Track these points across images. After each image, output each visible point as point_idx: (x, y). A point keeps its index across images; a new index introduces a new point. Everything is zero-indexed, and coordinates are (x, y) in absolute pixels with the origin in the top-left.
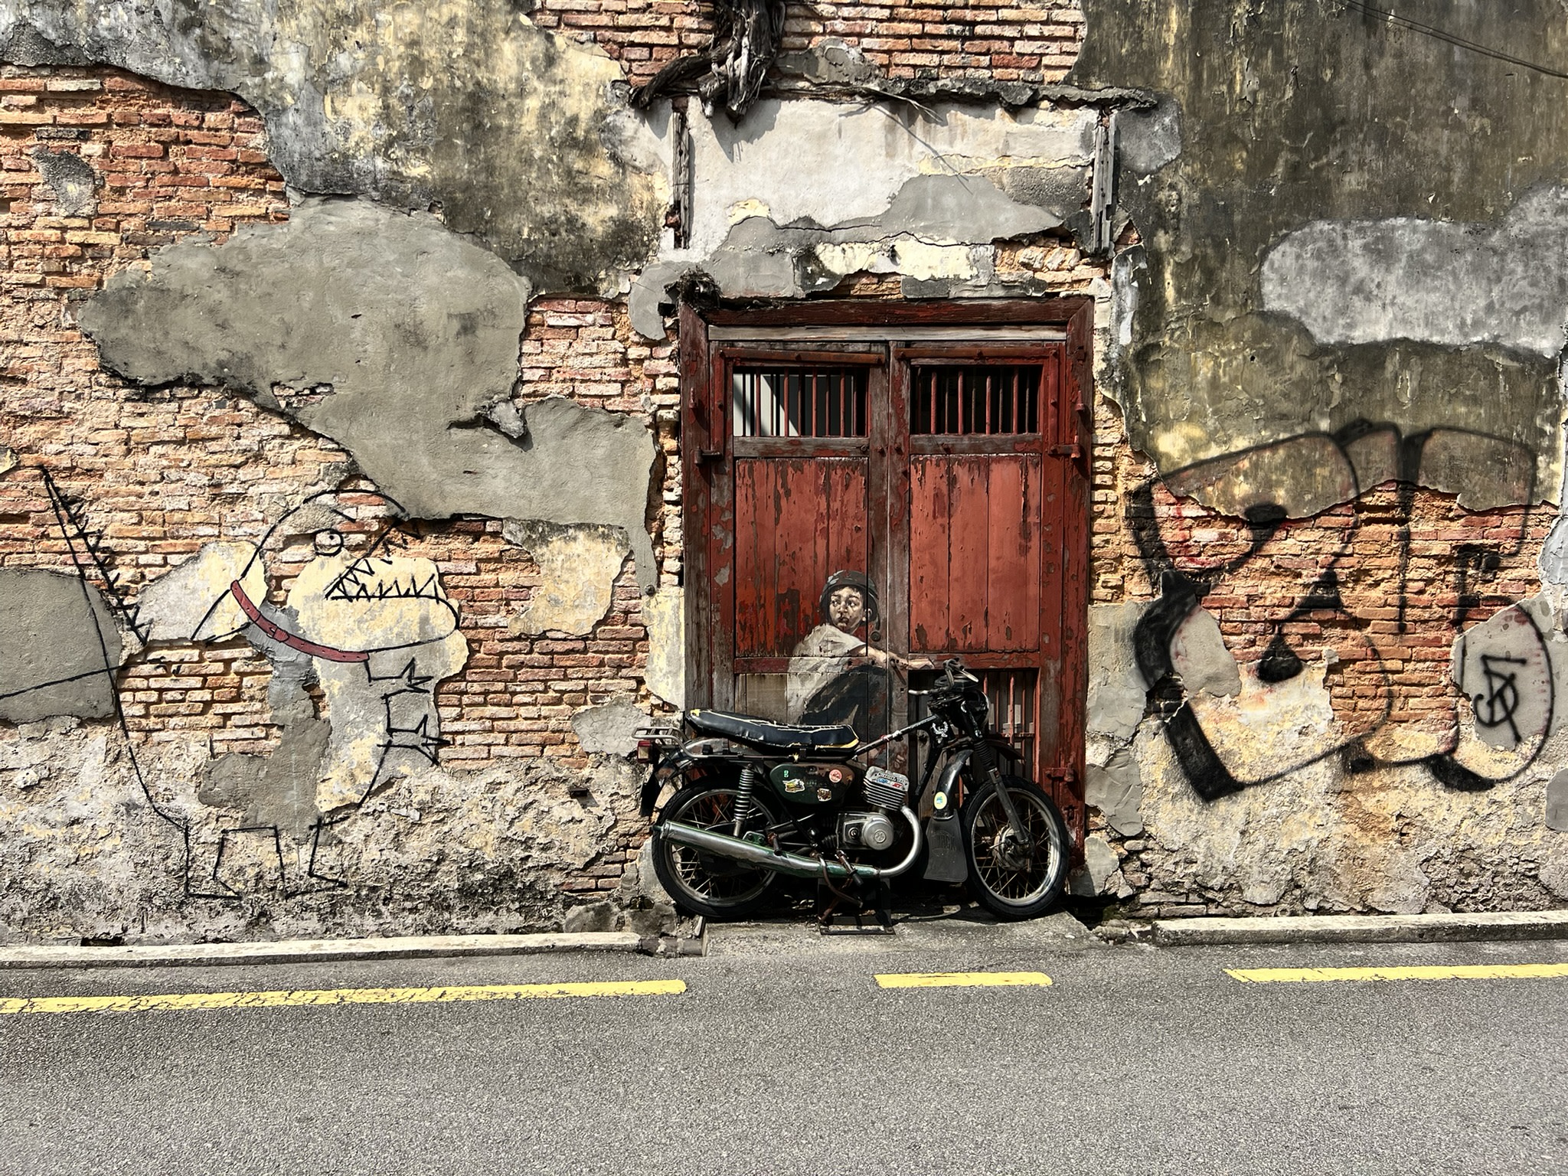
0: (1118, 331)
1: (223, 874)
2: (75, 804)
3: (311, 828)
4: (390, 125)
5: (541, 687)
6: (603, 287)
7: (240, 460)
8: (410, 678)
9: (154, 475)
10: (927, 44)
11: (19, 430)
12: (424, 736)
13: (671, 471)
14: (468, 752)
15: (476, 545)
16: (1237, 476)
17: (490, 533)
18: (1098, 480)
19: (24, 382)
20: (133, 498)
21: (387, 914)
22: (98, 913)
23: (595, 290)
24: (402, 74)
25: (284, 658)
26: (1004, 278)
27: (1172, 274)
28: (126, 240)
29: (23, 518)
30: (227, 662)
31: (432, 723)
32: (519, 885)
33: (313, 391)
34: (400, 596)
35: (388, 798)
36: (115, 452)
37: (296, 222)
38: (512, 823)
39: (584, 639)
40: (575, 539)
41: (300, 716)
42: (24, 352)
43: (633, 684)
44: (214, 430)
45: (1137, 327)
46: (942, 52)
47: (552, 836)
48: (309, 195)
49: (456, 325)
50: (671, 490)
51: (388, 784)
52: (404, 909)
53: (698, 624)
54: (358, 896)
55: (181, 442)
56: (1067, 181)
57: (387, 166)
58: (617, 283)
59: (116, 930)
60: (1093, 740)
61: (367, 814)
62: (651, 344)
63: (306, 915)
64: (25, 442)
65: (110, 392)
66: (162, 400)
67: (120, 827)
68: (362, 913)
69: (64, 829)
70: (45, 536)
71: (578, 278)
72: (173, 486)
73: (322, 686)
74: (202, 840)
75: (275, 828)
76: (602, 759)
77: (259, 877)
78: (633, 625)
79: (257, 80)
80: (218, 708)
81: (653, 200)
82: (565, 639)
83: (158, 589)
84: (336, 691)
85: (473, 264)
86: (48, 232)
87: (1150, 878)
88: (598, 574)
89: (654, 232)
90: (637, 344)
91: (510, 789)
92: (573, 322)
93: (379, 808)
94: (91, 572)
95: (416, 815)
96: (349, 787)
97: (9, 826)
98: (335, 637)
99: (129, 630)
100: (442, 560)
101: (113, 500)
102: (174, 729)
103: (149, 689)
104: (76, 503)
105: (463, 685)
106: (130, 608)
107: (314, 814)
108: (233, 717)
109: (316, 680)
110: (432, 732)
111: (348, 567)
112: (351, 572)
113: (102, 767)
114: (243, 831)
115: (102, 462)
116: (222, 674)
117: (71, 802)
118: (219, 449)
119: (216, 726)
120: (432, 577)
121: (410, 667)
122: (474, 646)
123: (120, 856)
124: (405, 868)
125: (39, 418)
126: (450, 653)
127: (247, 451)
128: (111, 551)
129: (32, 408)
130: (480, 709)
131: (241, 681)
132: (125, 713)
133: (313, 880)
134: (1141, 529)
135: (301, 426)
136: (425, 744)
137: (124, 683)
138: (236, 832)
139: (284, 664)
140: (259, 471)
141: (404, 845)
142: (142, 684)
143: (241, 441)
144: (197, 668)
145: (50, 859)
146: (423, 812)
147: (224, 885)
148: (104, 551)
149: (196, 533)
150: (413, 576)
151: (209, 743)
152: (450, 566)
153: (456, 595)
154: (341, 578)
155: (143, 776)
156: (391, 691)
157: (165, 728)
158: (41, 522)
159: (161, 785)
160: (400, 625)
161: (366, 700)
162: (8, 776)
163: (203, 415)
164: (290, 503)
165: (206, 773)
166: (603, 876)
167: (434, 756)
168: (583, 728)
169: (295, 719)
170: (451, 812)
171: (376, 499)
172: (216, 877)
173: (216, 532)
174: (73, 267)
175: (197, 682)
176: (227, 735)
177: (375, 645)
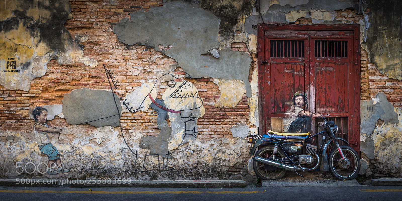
1: (145, 166)
2: (110, 147)
3: (167, 155)
5: (223, 120)
6: (238, 21)
7: (150, 63)
8: (191, 117)
9: (130, 67)
11: (99, 56)
12: (194, 132)
13: (255, 66)
14: (204, 137)
15: (207, 84)
16: (397, 69)
17: (210, 82)
18: (362, 69)
19: (100, 45)
20: (125, 73)
21: (185, 176)
22: (115, 174)
26: (338, 19)
27: (379, 19)
28: (125, 11)
29: (99, 77)
30: (147, 113)
31: (196, 129)
32: (218, 170)
33: (169, 47)
34: (189, 97)
35: (185, 147)
36: (121, 61)
37: (164, 6)
38: (216, 155)
39: (233, 108)
40: (231, 83)
41: (165, 127)
42: (101, 38)
43: (246, 120)
44: (145, 56)
45: (371, 32)
49: (203, 30)
51: (185, 144)
53: (262, 105)
54: (178, 172)
55: (136, 59)
58: (242, 20)
60: (362, 135)
61: (181, 151)
63: (166, 176)
64: (100, 59)
65: (120, 47)
66: (132, 49)
67: (121, 153)
68: (179, 176)
69: (108, 154)
70: (104, 82)
71: (232, 19)
72: (134, 70)
73: (170, 119)
74: (140, 157)
75: (158, 154)
76: (237, 139)
77: (154, 167)
78: (246, 105)
80: (144, 124)
82: (229, 108)
83: (130, 94)
84: (173, 121)
85: (207, 16)
86: (107, 9)
87: (377, 170)
88: (237, 92)
89: (251, 8)
91: (215, 146)
93: (183, 150)
94: (115, 91)
95: (192, 152)
96: (176, 144)
97: (95, 152)
98: (173, 107)
99: (124, 105)
100: (199, 88)
101: (120, 73)
102: (134, 129)
103: (128, 119)
104: (112, 74)
105: (204, 119)
106: (124, 99)
107: (167, 151)
108: (148, 127)
109: (168, 117)
110: (196, 131)
111: (176, 90)
112: (177, 91)
113: (117, 138)
114: (150, 155)
115: (118, 64)
116: (146, 116)
117: (109, 147)
118: (146, 61)
119: (144, 129)
120: (197, 92)
121: (191, 115)
122: (207, 110)
123: (121, 160)
124: (189, 165)
125: (103, 53)
126: (201, 112)
127: (152, 61)
128: (120, 85)
129: (102, 51)
130: (208, 125)
131: (150, 118)
132: (122, 125)
133: (167, 168)
134: (373, 82)
135: (165, 55)
136: (195, 134)
137: (122, 118)
138: (148, 155)
139: (161, 113)
140: (155, 66)
141: (189, 159)
142: (126, 118)
143: (151, 59)
144: (139, 114)
145: (104, 161)
146: (194, 151)
147: (145, 168)
148: (118, 85)
149: (140, 81)
150: (192, 92)
151: (142, 133)
152: (201, 90)
153: (202, 97)
154: (175, 92)
155: (126, 141)
156: (186, 121)
157: (131, 129)
158: (103, 78)
159: (131, 143)
160: (189, 104)
161: (180, 123)
162: (94, 140)
163: (142, 53)
164: (162, 74)
165: (142, 140)
166: (238, 168)
167: (196, 137)
168: (233, 131)
169: (163, 127)
170: (201, 151)
171: (183, 73)
172: (144, 166)
173: (145, 81)
174: (112, 18)
175: (140, 118)
176: (146, 131)
177: (183, 109)
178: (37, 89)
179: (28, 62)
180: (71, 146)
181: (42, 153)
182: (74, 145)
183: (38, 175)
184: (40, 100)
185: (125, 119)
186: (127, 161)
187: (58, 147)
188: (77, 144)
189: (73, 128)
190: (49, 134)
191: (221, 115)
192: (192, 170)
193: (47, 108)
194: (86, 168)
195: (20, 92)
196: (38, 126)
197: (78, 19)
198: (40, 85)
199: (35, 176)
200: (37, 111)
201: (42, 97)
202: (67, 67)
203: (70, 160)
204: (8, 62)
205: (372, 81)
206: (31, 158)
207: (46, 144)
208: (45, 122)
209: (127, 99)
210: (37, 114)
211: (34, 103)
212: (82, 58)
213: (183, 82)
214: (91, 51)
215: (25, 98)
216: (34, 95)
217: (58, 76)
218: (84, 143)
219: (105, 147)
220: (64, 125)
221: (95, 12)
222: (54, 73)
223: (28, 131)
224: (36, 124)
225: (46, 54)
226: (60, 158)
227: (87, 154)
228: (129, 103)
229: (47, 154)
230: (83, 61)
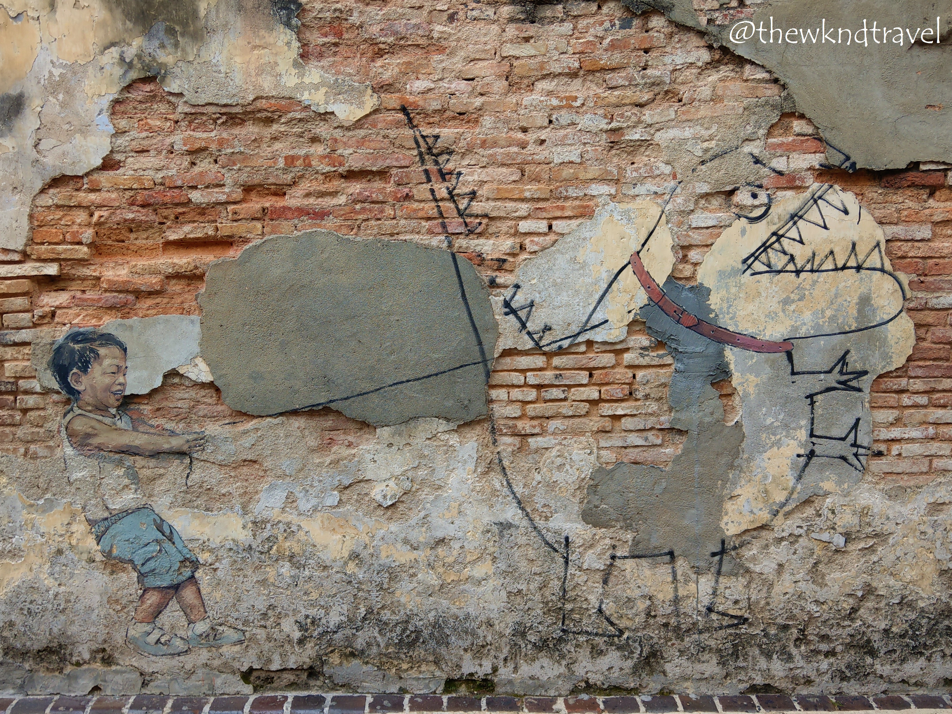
1: (609, 608)
2: (441, 522)
3: (714, 554)
7: (646, 97)
8: (841, 372)
9: (541, 119)
11: (379, 62)
12: (854, 445)
14: (903, 466)
15: (932, 202)
17: (950, 188)
20: (515, 149)
21: (798, 657)
22: (466, 650)
25: (690, 348)
29: (383, 175)
30: (619, 353)
31: (863, 428)
34: (836, 269)
35: (806, 519)
36: (495, 89)
41: (707, 419)
44: (617, 58)
51: (808, 502)
52: (818, 653)
54: (766, 635)
55: (573, 75)
61: (782, 539)
63: (706, 656)
64: (387, 76)
65: (490, 12)
66: (552, 20)
67: (492, 549)
68: (769, 656)
69: (428, 552)
70: (408, 197)
72: (562, 132)
73: (734, 383)
74: (585, 566)
75: (671, 554)
77: (650, 611)
80: (607, 409)
83: (541, 261)
84: (751, 390)
93: (797, 532)
94: (461, 242)
95: (840, 541)
96: (761, 505)
97: (365, 547)
98: (754, 322)
99: (506, 314)
100: (891, 223)
101: (490, 152)
102: (554, 434)
103: (526, 385)
104: (445, 157)
105: (903, 382)
106: (506, 287)
107: (718, 537)
108: (623, 420)
109: (728, 374)
110: (864, 439)
111: (774, 234)
112: (778, 240)
113: (471, 478)
114: (633, 557)
115: (478, 101)
116: (613, 367)
117: (436, 520)
118: (621, 82)
119: (604, 432)
120: (878, 245)
121: (843, 360)
122: (922, 332)
123: (491, 583)
124: (823, 603)
125: (402, 44)
126: (892, 342)
127: (656, 84)
128: (486, 216)
129: (395, 33)
130: (923, 411)
131: (634, 377)
132: (497, 415)
133: (714, 616)
135: (725, 50)
136: (856, 455)
137: (498, 378)
138: (625, 557)
139: (691, 355)
140: (669, 111)
141: (823, 576)
142: (517, 378)
143: (649, 72)
144: (583, 360)
145: (411, 586)
146: (848, 537)
147: (608, 619)
148: (477, 216)
149: (589, 192)
150: (854, 245)
151: (595, 450)
152: (899, 230)
153: (904, 269)
154: (765, 247)
155: (519, 489)
156: (818, 389)
157: (543, 433)
158: (405, 180)
159: (539, 500)
160: (835, 307)
161: (787, 400)
162: (364, 488)
163: (602, 38)
164: (706, 150)
165: (592, 487)
167: (865, 470)
169: (701, 422)
170: (881, 537)
171: (812, 144)
172: (600, 611)
173: (613, 191)
175: (583, 377)
176: (616, 441)
177: (803, 332)
178: (68, 237)
179: (14, 92)
180: (250, 518)
181: (108, 555)
182: (266, 514)
183: (93, 659)
184: (89, 295)
185: (514, 386)
186: (523, 587)
187: (186, 526)
188: (277, 510)
189: (257, 429)
190: (140, 461)
192: (831, 627)
193: (121, 336)
194: (324, 621)
196: (79, 425)
198: (81, 217)
199: (78, 664)
200: (73, 351)
201: (98, 278)
202: (215, 121)
203: (248, 585)
206: (56, 579)
207: (126, 512)
208: (117, 404)
209: (525, 287)
210: (73, 364)
211: (59, 312)
212: (294, 71)
213: (807, 194)
214: (339, 34)
215: (9, 286)
216: (52, 270)
218: (314, 501)
219: (413, 522)
220: (215, 417)
222: (152, 153)
223: (32, 447)
224: (69, 416)
225: (102, 53)
226: (197, 575)
227: (327, 557)
228: (532, 305)
229: (131, 561)
230: (297, 87)
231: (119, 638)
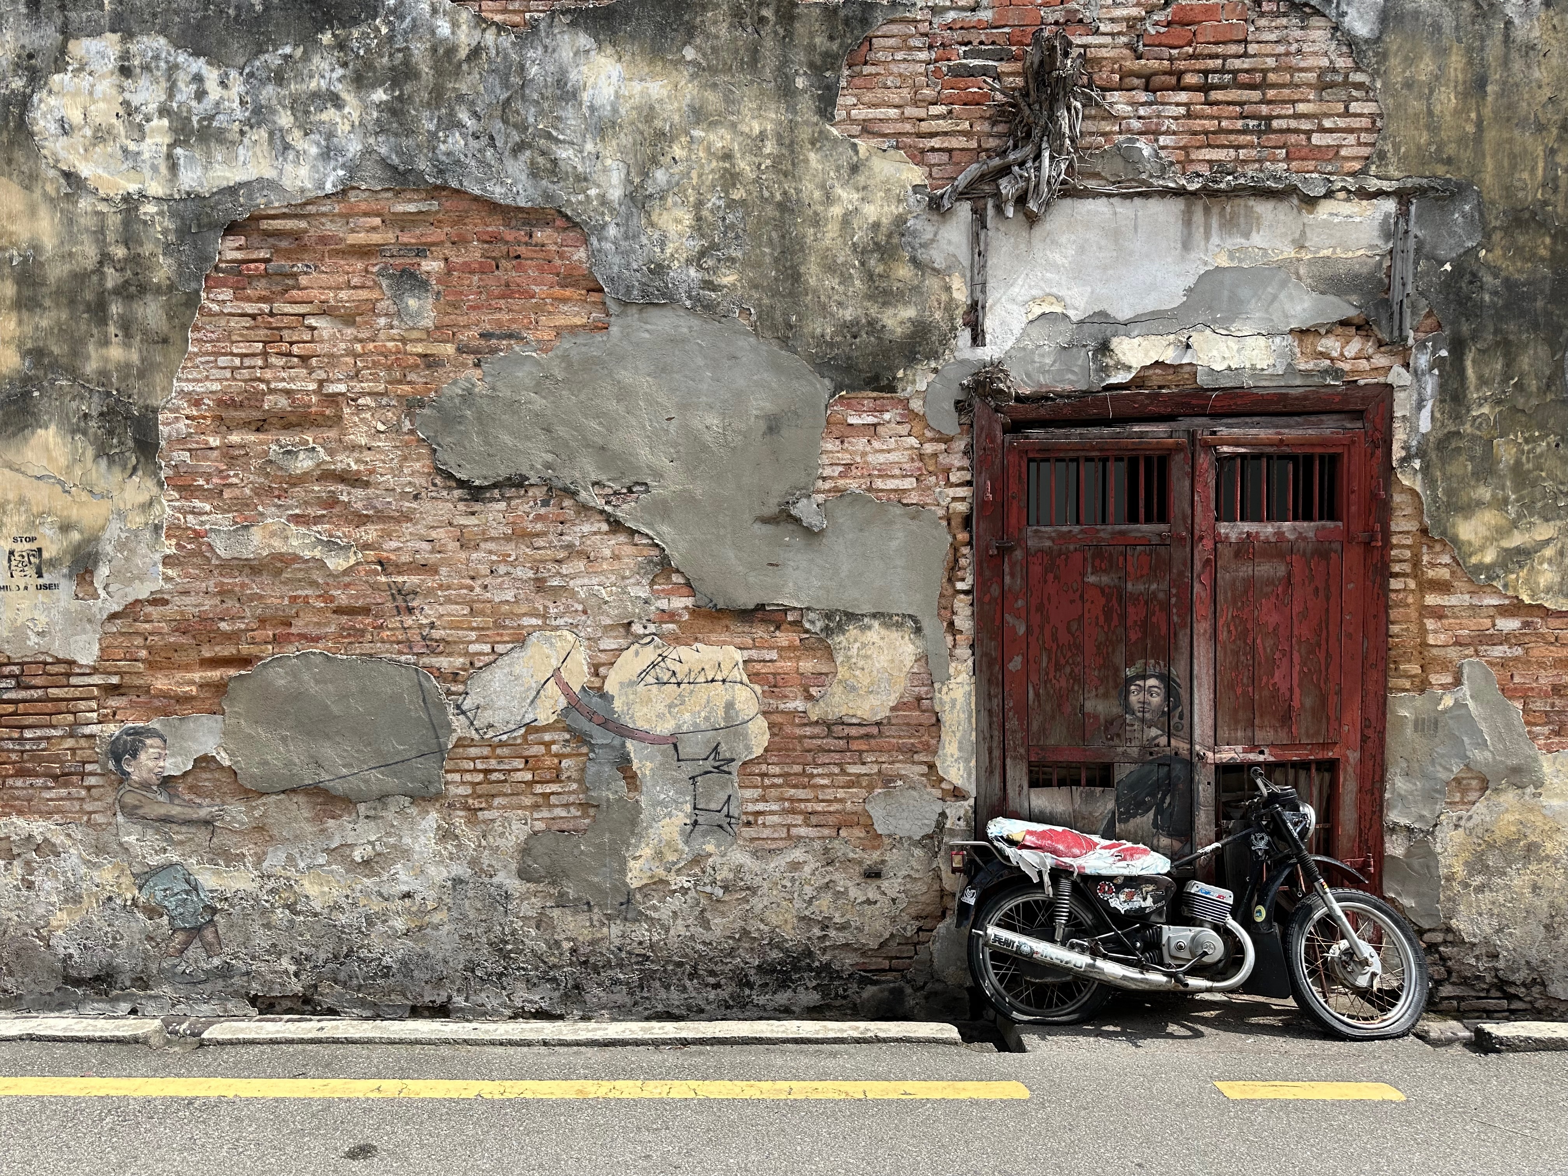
0: (1418, 419)
1: (541, 948)
2: (407, 878)
3: (621, 904)
4: (703, 236)
5: (836, 770)
6: (900, 386)
7: (561, 555)
8: (714, 759)
9: (484, 569)
10: (1223, 139)
11: (362, 529)
12: (728, 816)
13: (963, 562)
14: (766, 833)
15: (777, 633)
16: (1541, 564)
17: (790, 623)
18: (1396, 568)
19: (367, 485)
20: (465, 591)
21: (691, 988)
22: (426, 982)
23: (892, 389)
24: (714, 186)
25: (600, 741)
26: (1302, 367)
27: (1473, 361)
28: (459, 350)
29: (365, 611)
30: (548, 745)
31: (733, 803)
32: (817, 964)
33: (630, 491)
34: (708, 682)
35: (694, 875)
36: (450, 548)
37: (614, 330)
38: (810, 902)
39: (878, 724)
40: (870, 628)
41: (614, 796)
42: (368, 456)
43: (925, 769)
44: (539, 527)
45: (1438, 415)
46: (1237, 147)
47: (848, 916)
48: (626, 304)
49: (762, 425)
50: (963, 580)
51: (694, 861)
52: (707, 985)
53: (990, 712)
54: (665, 971)
55: (507, 538)
56: (1365, 270)
57: (699, 275)
58: (914, 382)
59: (440, 999)
60: (1393, 830)
61: (675, 891)
62: (947, 440)
64: (368, 538)
65: (445, 493)
66: (492, 500)
67: (447, 901)
69: (397, 902)
70: (383, 626)
71: (876, 378)
72: (500, 580)
73: (635, 767)
74: (521, 914)
75: (588, 903)
76: (897, 842)
77: (573, 951)
78: (924, 711)
79: (581, 197)
80: (539, 789)
81: (951, 299)
82: (859, 725)
83: (486, 675)
84: (648, 773)
85: (776, 367)
86: (390, 344)
87: (1449, 972)
88: (892, 661)
89: (951, 331)
90: (931, 440)
91: (807, 869)
92: (870, 420)
93: (687, 885)
95: (719, 892)
96: (657, 865)
97: (347, 898)
98: (648, 721)
99: (458, 715)
100: (747, 648)
101: (446, 593)
102: (497, 808)
103: (475, 770)
104: (412, 597)
105: (764, 767)
106: (459, 694)
107: (624, 890)
108: (551, 797)
109: (629, 761)
110: (735, 812)
111: (660, 655)
112: (663, 660)
113: (432, 844)
114: (559, 907)
115: (437, 557)
116: (543, 755)
117: (402, 876)
118: (543, 544)
119: (536, 807)
120: (737, 664)
121: (716, 749)
122: (776, 730)
123: (446, 928)
124: (709, 944)
125: (381, 517)
126: (753, 737)
127: (570, 546)
128: (443, 640)
129: (374, 508)
130: (780, 790)
131: (560, 763)
132: (451, 793)
133: (623, 955)
134: (1440, 617)
135: (619, 523)
136: (729, 824)
137: (453, 764)
138: (553, 907)
139: (600, 746)
140: (580, 565)
141: (708, 922)
142: (468, 765)
143: (564, 537)
144: (519, 750)
145: (384, 930)
146: (726, 889)
147: (539, 958)
148: (436, 640)
149: (522, 623)
150: (719, 664)
151: (529, 821)
152: (754, 654)
153: (759, 682)
154: (654, 665)
156: (698, 772)
157: (490, 807)
158: (381, 614)
159: (486, 860)
160: (708, 710)
161: (675, 781)
162: (346, 851)
163: (529, 513)
165: (525, 850)
166: (897, 958)
167: (735, 836)
168: (877, 811)
169: (609, 799)
170: (752, 890)
171: (686, 590)
172: (533, 950)
173: (540, 622)
174: (412, 377)
175: (519, 763)
176: (545, 814)
177: (685, 729)
178: (128, 655)
180: (258, 873)
182: (270, 871)
183: (133, 985)
184: (142, 699)
185: (465, 771)
186: (473, 931)
187: (208, 880)
188: (279, 867)
189: (265, 804)
190: (175, 828)
191: (830, 751)
192: (716, 964)
193: (163, 730)
194: (314, 957)
195: (61, 668)
196: (129, 799)
197: (281, 385)
198: (139, 641)
199: (121, 989)
200: (125, 742)
201: (149, 687)
202: (239, 571)
203: (255, 928)
204: (12, 553)
205: (1438, 613)
206: (106, 921)
207: (163, 868)
208: (158, 783)
209: (473, 694)
210: (125, 752)
211: (119, 712)
215: (82, 692)
216: (115, 680)
217: (208, 604)
218: (308, 861)
219: (385, 878)
220: (233, 794)
221: (347, 355)
222: (192, 594)
223: (93, 816)
224: (122, 792)
226: (215, 919)
227: (317, 905)
228: (478, 707)
229: (165, 907)
230: (299, 546)
231: (154, 968)
